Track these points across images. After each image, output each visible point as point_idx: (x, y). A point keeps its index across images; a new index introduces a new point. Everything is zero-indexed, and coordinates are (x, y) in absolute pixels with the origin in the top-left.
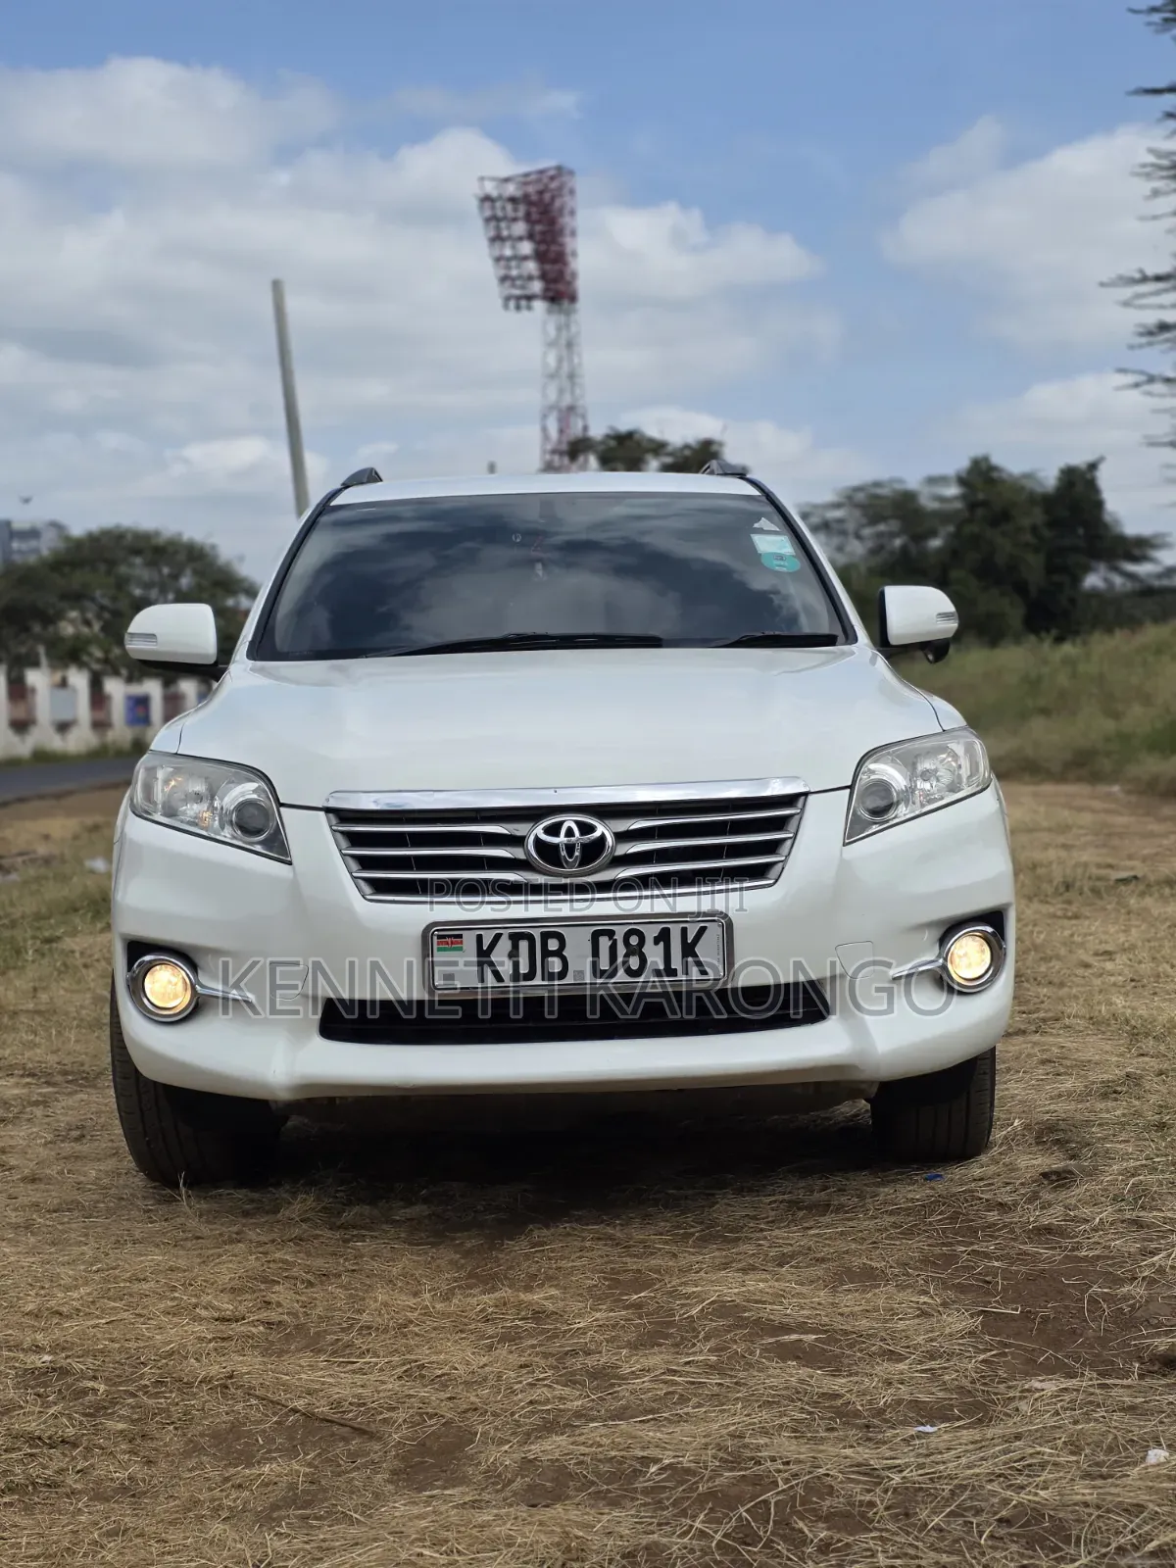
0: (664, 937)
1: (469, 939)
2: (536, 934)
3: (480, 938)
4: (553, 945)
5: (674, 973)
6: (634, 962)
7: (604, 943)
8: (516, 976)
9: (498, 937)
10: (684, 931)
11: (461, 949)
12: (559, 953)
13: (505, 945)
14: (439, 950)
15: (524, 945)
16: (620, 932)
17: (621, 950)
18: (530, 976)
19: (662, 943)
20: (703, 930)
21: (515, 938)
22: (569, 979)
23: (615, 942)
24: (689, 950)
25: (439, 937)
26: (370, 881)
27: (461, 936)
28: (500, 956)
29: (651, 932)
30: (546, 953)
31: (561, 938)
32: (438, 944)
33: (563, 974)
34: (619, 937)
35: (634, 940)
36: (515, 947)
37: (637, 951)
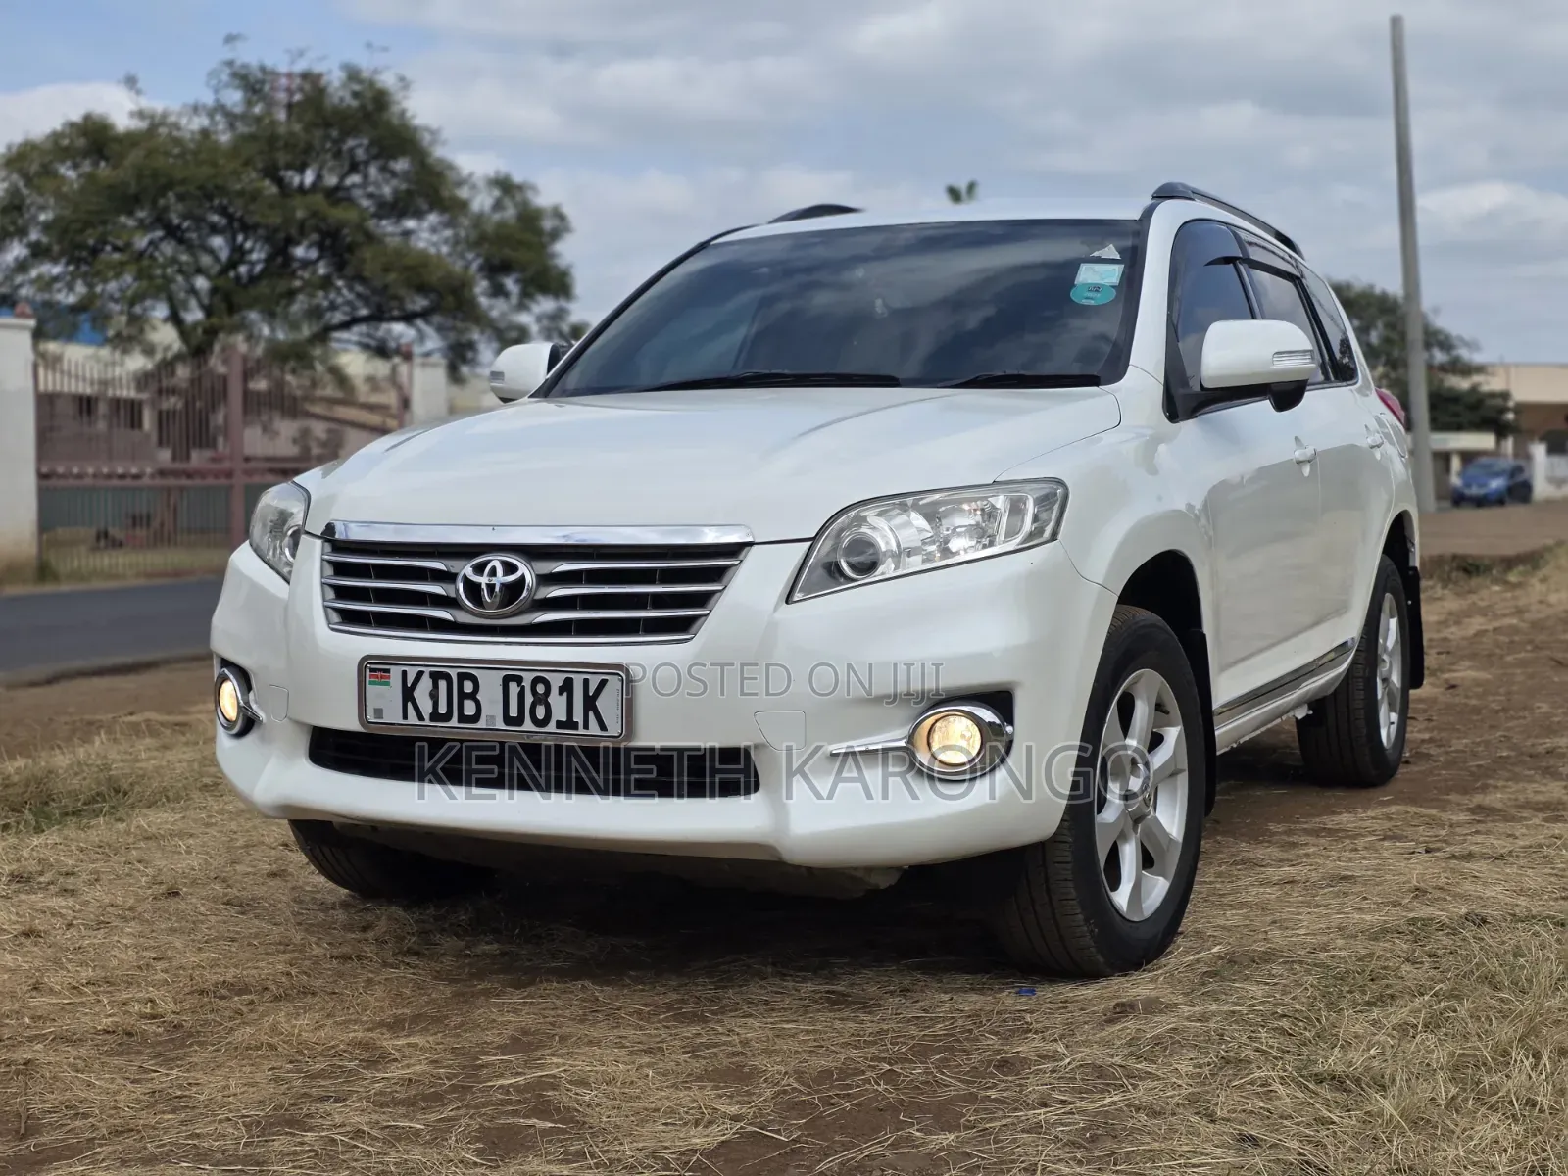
0: (567, 687)
1: (395, 674)
2: (453, 673)
3: (404, 673)
4: (468, 687)
5: (575, 726)
6: (540, 712)
7: (514, 688)
8: (435, 716)
9: (420, 675)
10: (586, 682)
11: (388, 684)
12: (473, 696)
13: (426, 683)
14: (371, 683)
15: (443, 684)
16: (528, 678)
17: (529, 699)
18: (447, 717)
19: (565, 694)
20: (603, 683)
21: (436, 677)
22: (482, 724)
23: (523, 688)
24: (590, 703)
25: (372, 670)
26: (340, 611)
27: (388, 671)
28: (422, 694)
29: (556, 681)
30: (463, 696)
31: (474, 680)
32: (371, 677)
33: (476, 718)
34: (527, 684)
35: (541, 689)
36: (436, 686)
37: (542, 699)
